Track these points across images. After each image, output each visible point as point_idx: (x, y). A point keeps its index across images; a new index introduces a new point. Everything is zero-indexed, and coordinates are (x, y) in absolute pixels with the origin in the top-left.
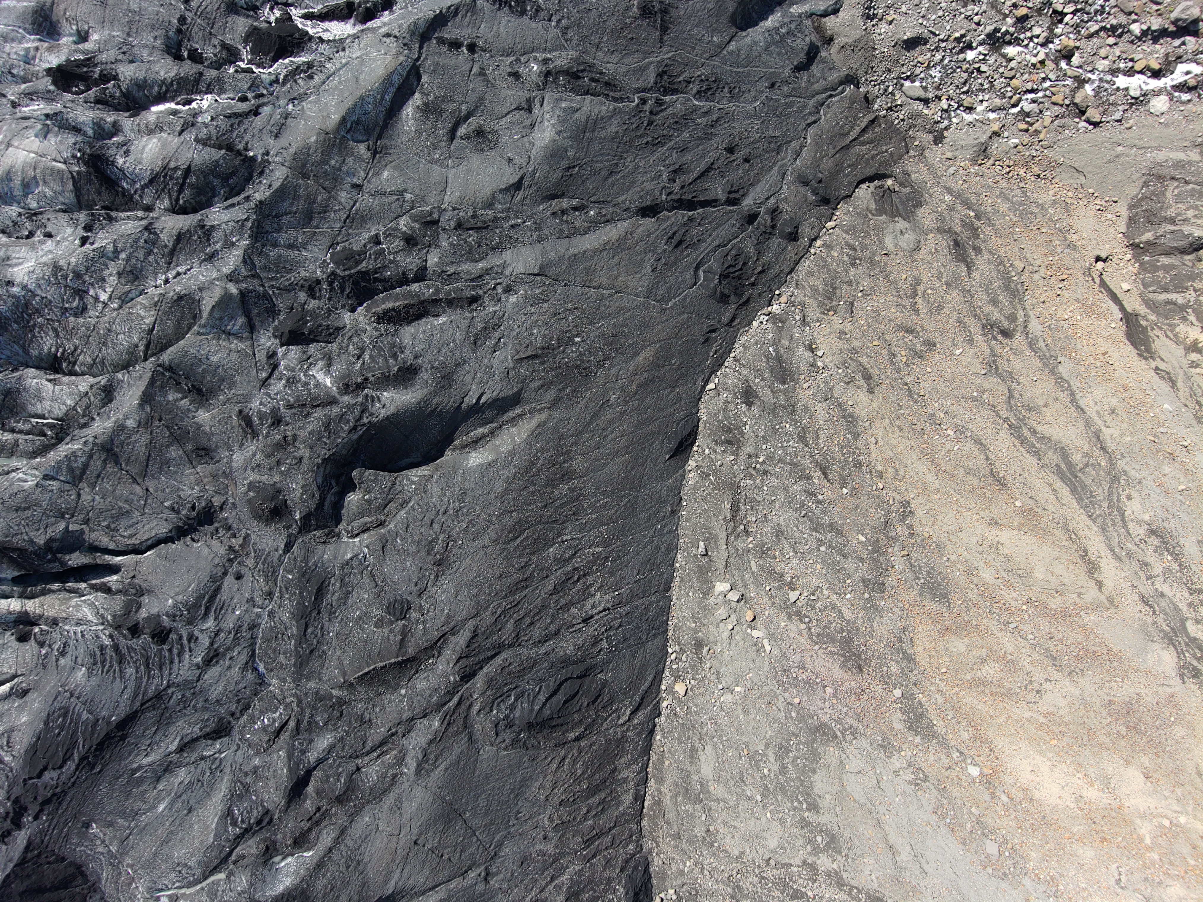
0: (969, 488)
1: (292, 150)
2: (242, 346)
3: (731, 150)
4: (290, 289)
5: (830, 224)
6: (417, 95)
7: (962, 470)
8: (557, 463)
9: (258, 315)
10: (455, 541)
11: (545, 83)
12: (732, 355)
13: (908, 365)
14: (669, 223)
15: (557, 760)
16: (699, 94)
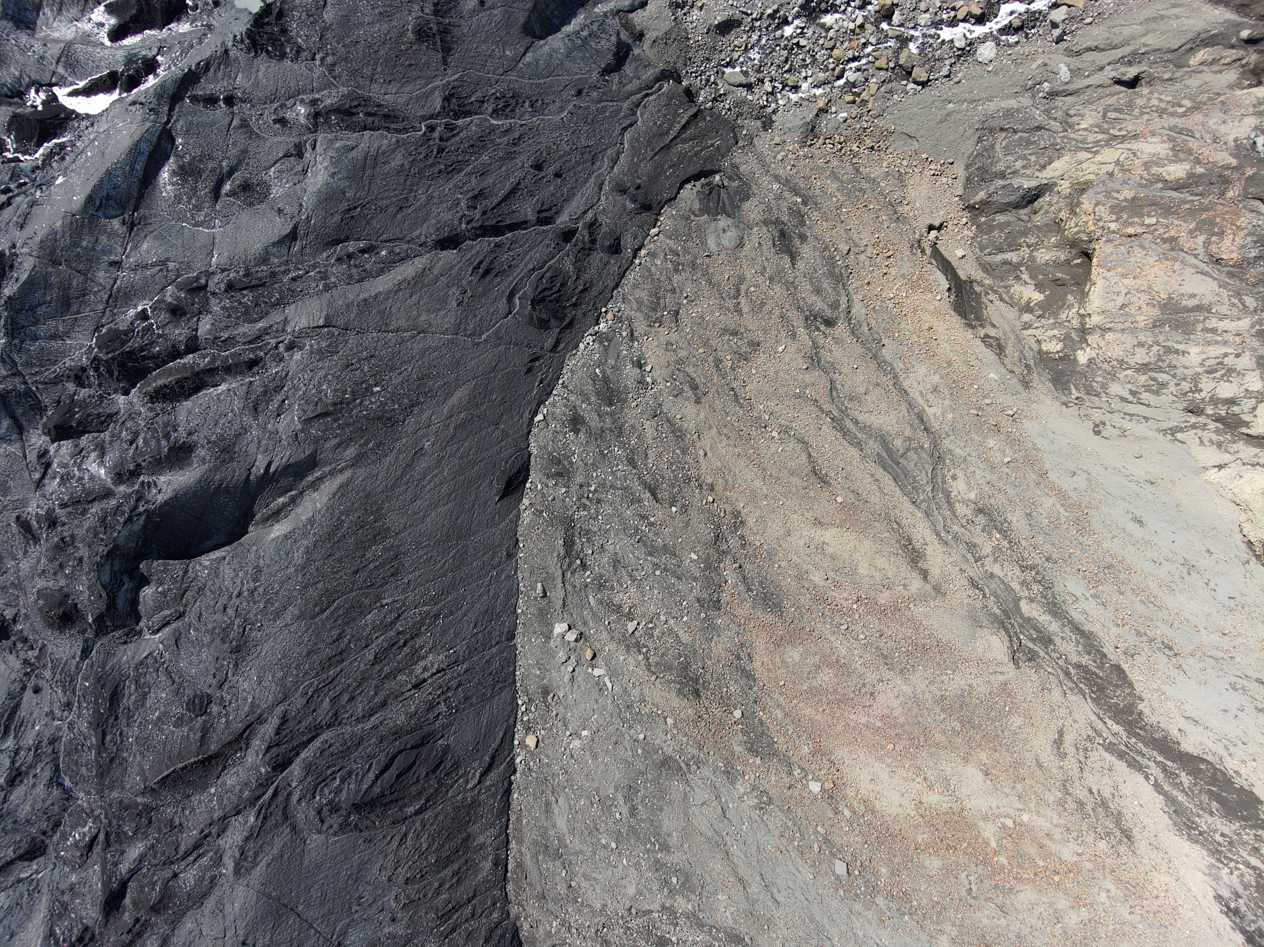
0: (794, 490)
1: (38, 239)
2: (10, 449)
3: (538, 167)
4: (57, 380)
5: (654, 231)
6: (172, 160)
7: (786, 472)
8: (367, 523)
9: (24, 414)
10: (253, 624)
11: (316, 125)
12: (560, 382)
13: (734, 370)
14: (474, 252)
15: (398, 838)
16: (495, 113)
